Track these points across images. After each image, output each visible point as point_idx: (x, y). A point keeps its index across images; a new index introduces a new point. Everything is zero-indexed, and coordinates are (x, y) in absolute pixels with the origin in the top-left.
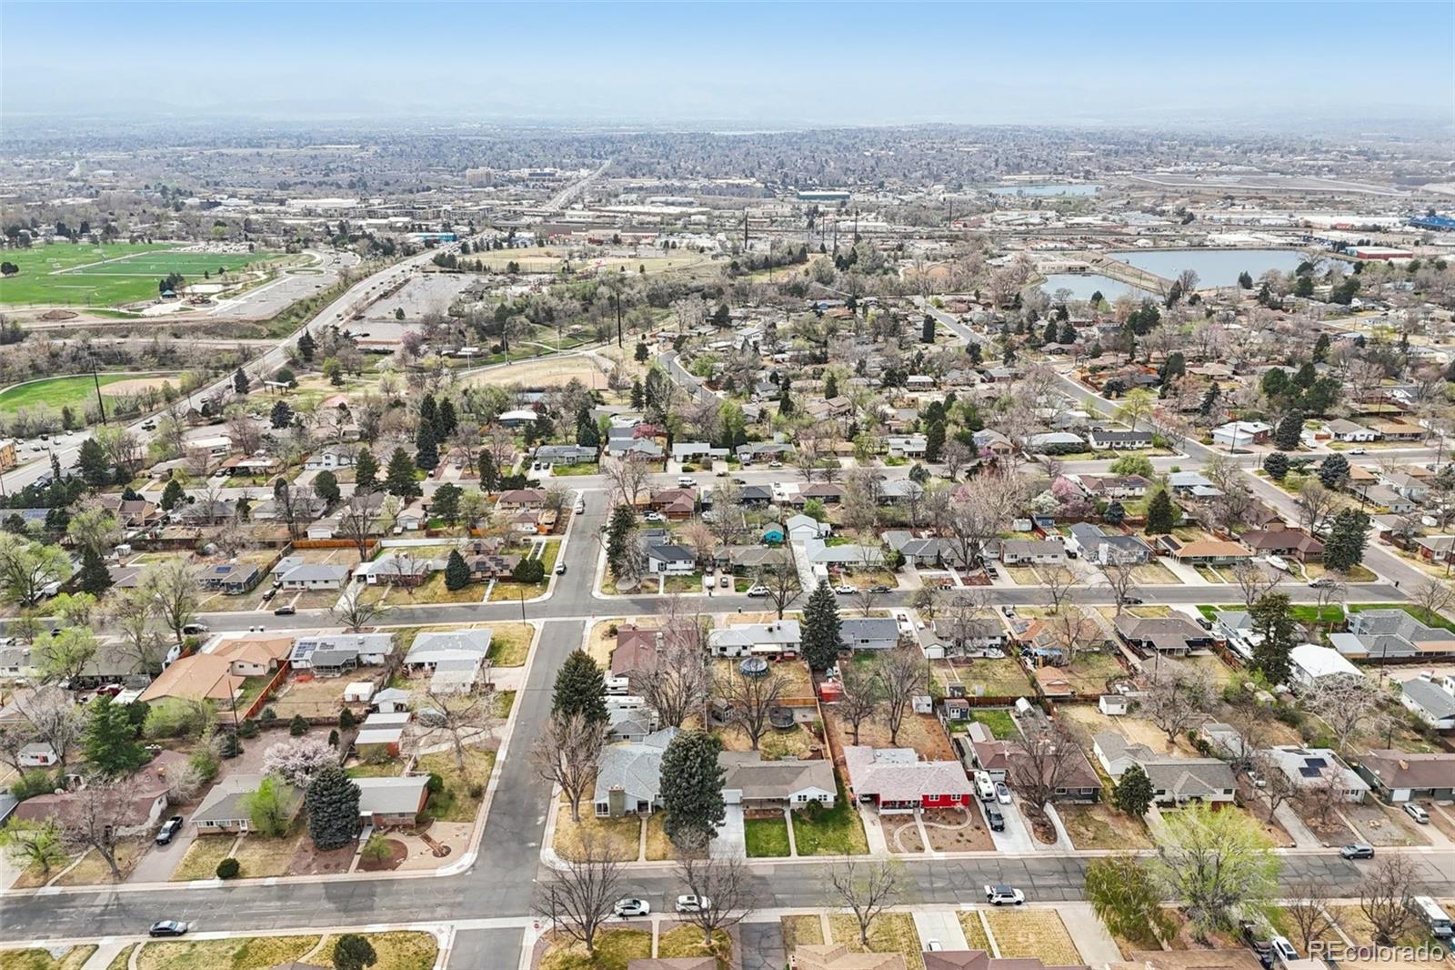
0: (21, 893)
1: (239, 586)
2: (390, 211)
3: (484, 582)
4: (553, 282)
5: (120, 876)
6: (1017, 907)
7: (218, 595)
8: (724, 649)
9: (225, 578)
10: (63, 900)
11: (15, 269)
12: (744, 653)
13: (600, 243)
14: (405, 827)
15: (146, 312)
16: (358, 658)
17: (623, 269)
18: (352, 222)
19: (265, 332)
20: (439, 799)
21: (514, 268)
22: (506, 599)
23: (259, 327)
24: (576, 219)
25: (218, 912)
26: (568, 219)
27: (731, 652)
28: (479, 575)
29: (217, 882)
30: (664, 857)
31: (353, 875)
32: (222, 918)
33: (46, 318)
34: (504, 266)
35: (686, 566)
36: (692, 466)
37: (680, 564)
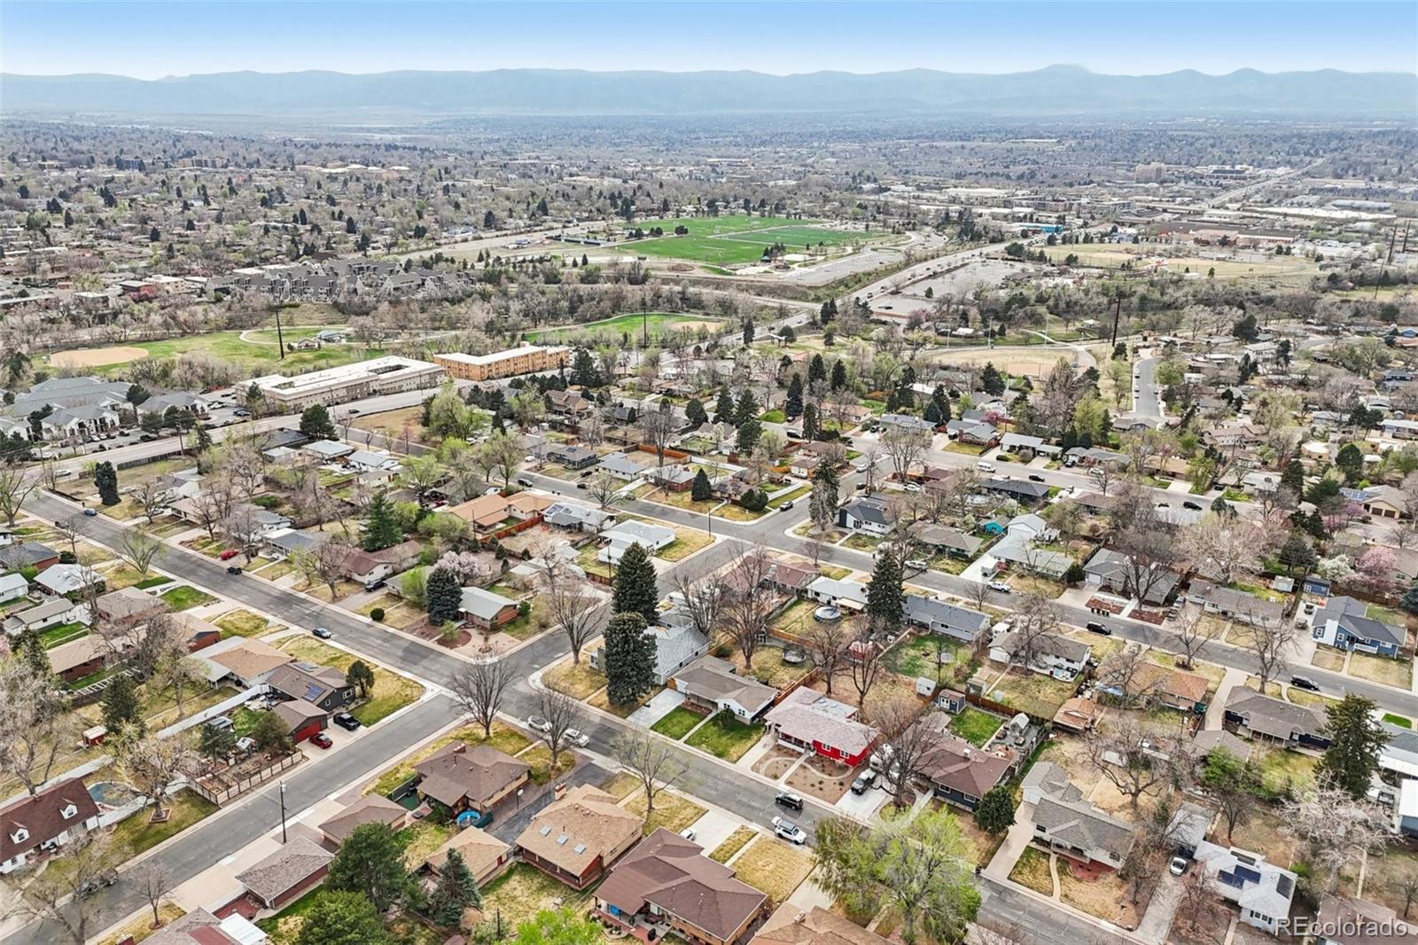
0: (291, 591)
1: (574, 463)
2: (1024, 202)
3: (720, 500)
4: (1101, 277)
5: (335, 599)
6: (793, 845)
7: (559, 467)
8: (817, 594)
9: (570, 456)
10: (304, 601)
11: (686, 231)
12: (833, 603)
13: (1207, 243)
14: (483, 628)
15: (738, 272)
16: (581, 524)
17: (1187, 271)
18: (974, 210)
19: (813, 296)
20: (520, 620)
21: (1071, 260)
22: (722, 516)
23: (809, 292)
24: (1216, 219)
25: (353, 635)
26: (1205, 218)
27: (822, 599)
28: (718, 494)
29: (369, 620)
30: (599, 706)
31: (431, 644)
32: (350, 639)
33: (673, 269)
34: (1063, 258)
35: (880, 530)
36: (1009, 455)
37: (875, 527)
